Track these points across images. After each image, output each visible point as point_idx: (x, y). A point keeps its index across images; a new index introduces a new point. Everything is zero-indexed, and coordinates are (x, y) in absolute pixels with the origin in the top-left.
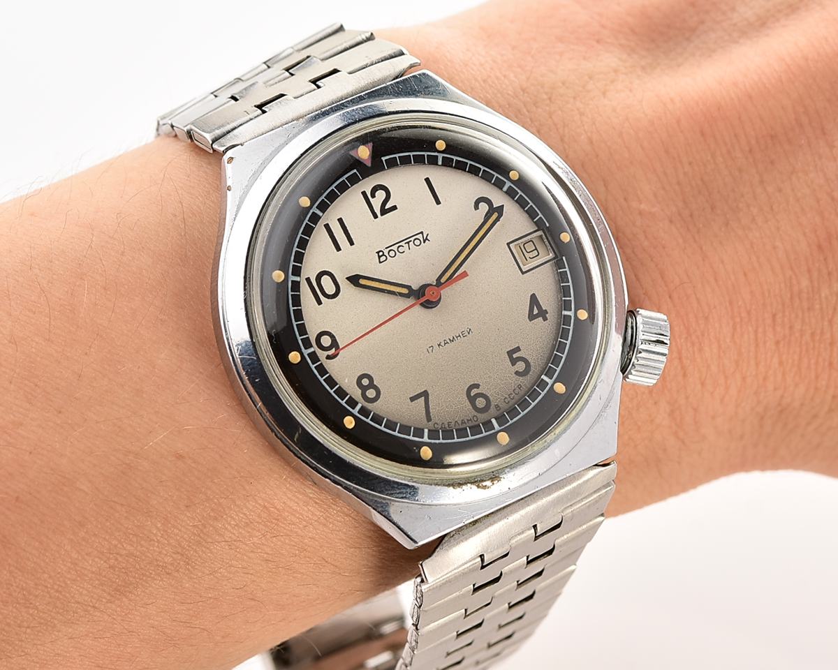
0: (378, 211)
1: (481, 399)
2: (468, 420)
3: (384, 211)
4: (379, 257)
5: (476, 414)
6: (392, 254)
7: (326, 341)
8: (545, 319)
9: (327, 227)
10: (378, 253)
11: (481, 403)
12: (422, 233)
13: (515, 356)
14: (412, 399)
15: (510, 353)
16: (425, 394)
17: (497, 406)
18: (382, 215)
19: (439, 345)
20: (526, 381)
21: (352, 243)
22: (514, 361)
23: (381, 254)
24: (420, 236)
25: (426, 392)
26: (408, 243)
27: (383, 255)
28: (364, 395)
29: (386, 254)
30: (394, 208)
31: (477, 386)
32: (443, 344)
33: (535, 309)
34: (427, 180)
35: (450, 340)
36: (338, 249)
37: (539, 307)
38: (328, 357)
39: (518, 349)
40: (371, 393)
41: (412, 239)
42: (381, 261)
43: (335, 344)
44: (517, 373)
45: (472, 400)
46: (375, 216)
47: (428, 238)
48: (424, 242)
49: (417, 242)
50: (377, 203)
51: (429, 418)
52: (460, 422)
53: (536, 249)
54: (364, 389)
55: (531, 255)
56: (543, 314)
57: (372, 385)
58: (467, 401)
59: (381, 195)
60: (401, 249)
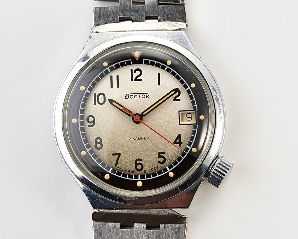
0: (134, 79)
1: (140, 165)
2: (131, 171)
3: (136, 80)
4: (126, 96)
5: (135, 170)
6: (132, 97)
7: (91, 119)
8: (180, 146)
9: (111, 77)
10: (126, 94)
11: (139, 167)
12: (147, 93)
13: (161, 155)
14: (113, 154)
15: (160, 153)
16: (119, 155)
17: (145, 171)
18: (135, 80)
19: (133, 139)
20: (161, 166)
21: (118, 86)
22: (160, 157)
23: (127, 95)
24: (146, 95)
25: (120, 154)
26: (140, 95)
27: (128, 96)
28: (96, 146)
29: (129, 96)
30: (141, 80)
31: (141, 160)
32: (135, 139)
33: (178, 141)
34: (159, 74)
35: (139, 138)
36: (112, 87)
37: (180, 140)
38: (89, 126)
39: (164, 153)
40: (99, 146)
41: (142, 94)
42: (126, 98)
43: (93, 122)
44: (159, 162)
45: (136, 164)
46: (132, 80)
47: (149, 96)
48: (146, 97)
49: (143, 96)
50: (135, 75)
51: (116, 164)
52: (128, 171)
53: (191, 117)
54: (97, 143)
55: (188, 119)
56: (180, 143)
57: (100, 143)
58: (134, 164)
59: (138, 73)
60: (136, 97)
